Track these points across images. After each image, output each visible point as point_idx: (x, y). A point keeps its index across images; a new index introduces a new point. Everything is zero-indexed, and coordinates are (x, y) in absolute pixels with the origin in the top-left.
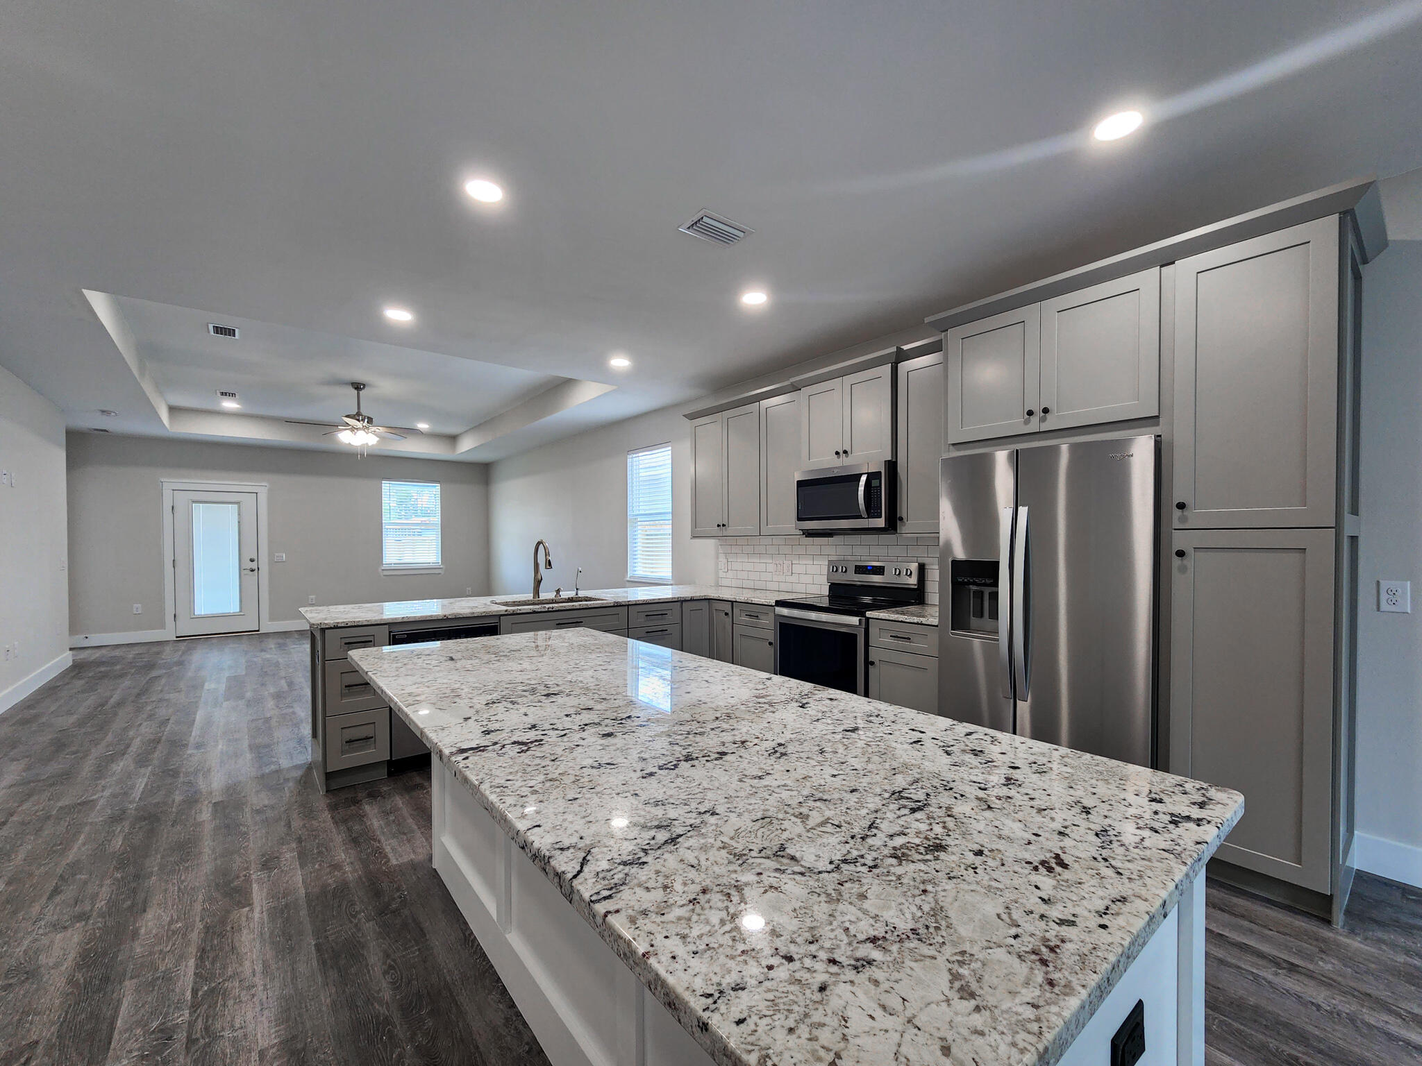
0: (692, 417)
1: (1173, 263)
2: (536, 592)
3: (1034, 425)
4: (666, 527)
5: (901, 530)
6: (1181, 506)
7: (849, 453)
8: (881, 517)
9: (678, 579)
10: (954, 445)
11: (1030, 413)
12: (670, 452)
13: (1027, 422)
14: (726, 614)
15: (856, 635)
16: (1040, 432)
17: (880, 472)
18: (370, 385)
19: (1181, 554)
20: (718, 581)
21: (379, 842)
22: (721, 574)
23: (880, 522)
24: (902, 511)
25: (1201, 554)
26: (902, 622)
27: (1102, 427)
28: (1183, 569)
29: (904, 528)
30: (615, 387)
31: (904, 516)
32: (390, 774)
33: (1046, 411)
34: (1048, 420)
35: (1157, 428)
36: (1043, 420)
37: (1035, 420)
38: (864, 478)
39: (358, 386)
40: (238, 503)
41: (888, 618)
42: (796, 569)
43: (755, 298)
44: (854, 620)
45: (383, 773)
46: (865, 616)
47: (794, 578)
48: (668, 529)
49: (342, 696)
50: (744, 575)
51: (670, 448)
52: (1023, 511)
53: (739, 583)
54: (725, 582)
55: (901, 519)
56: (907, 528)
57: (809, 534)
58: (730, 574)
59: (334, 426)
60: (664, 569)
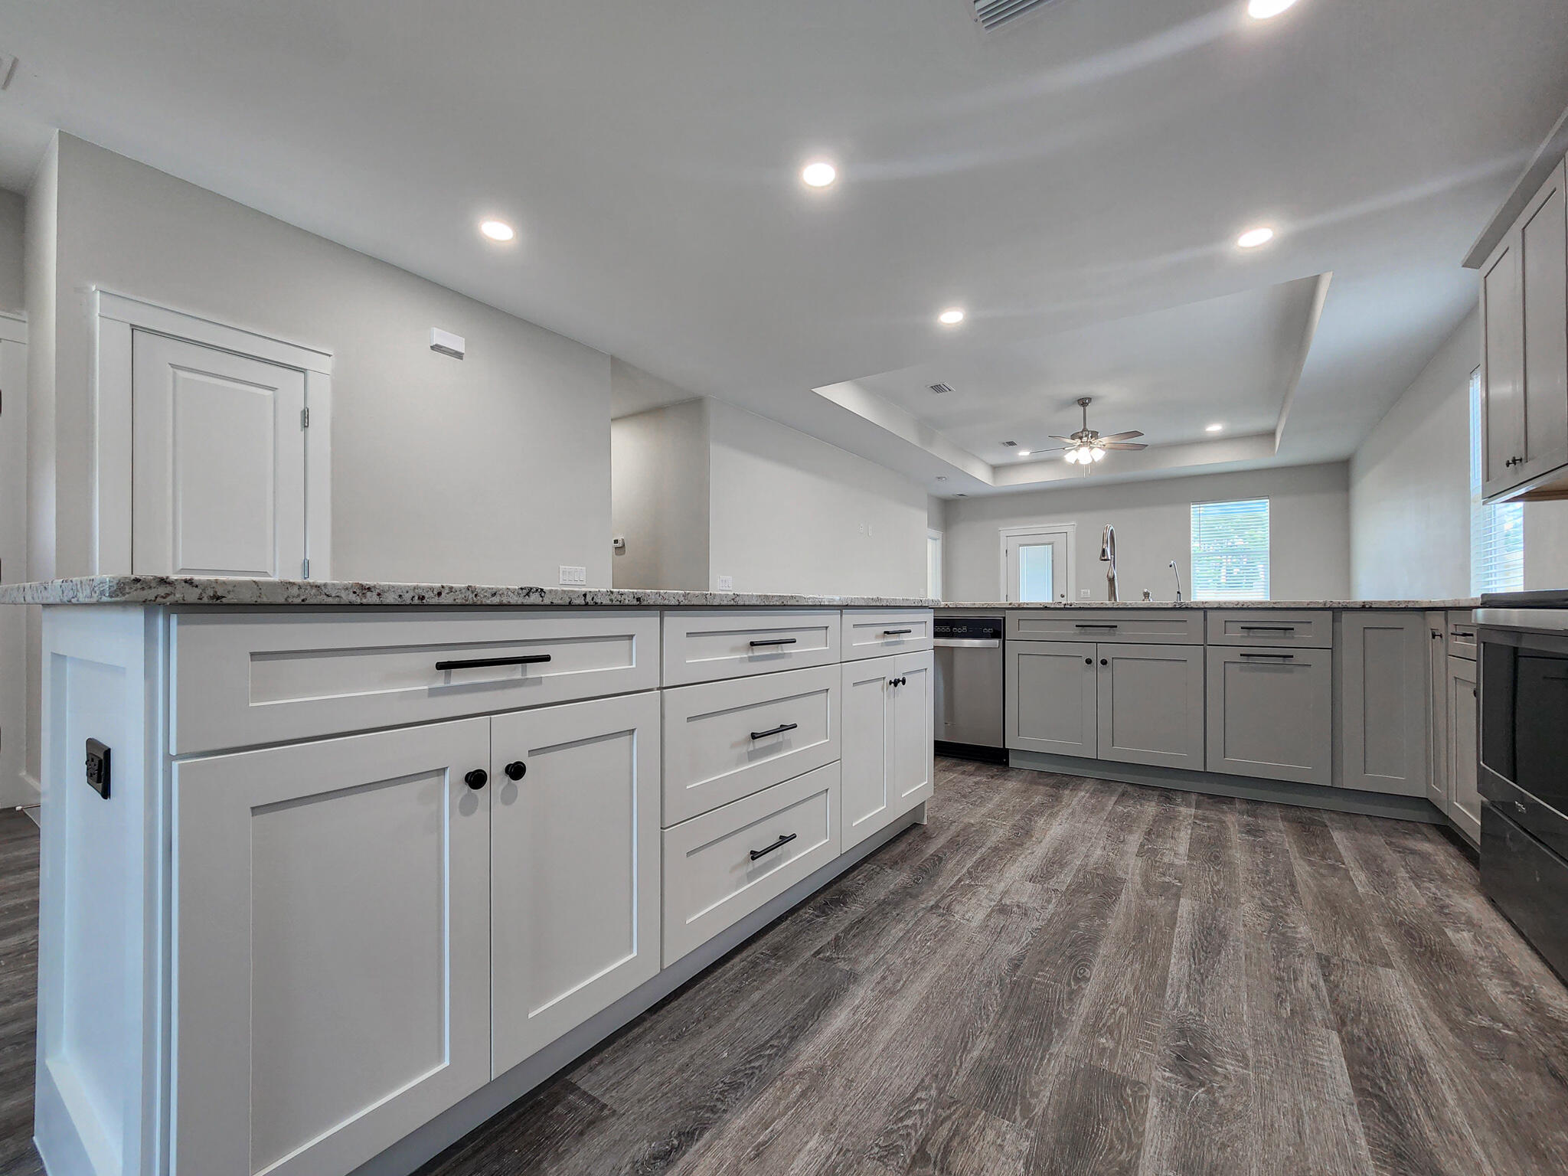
40: (1052, 544)
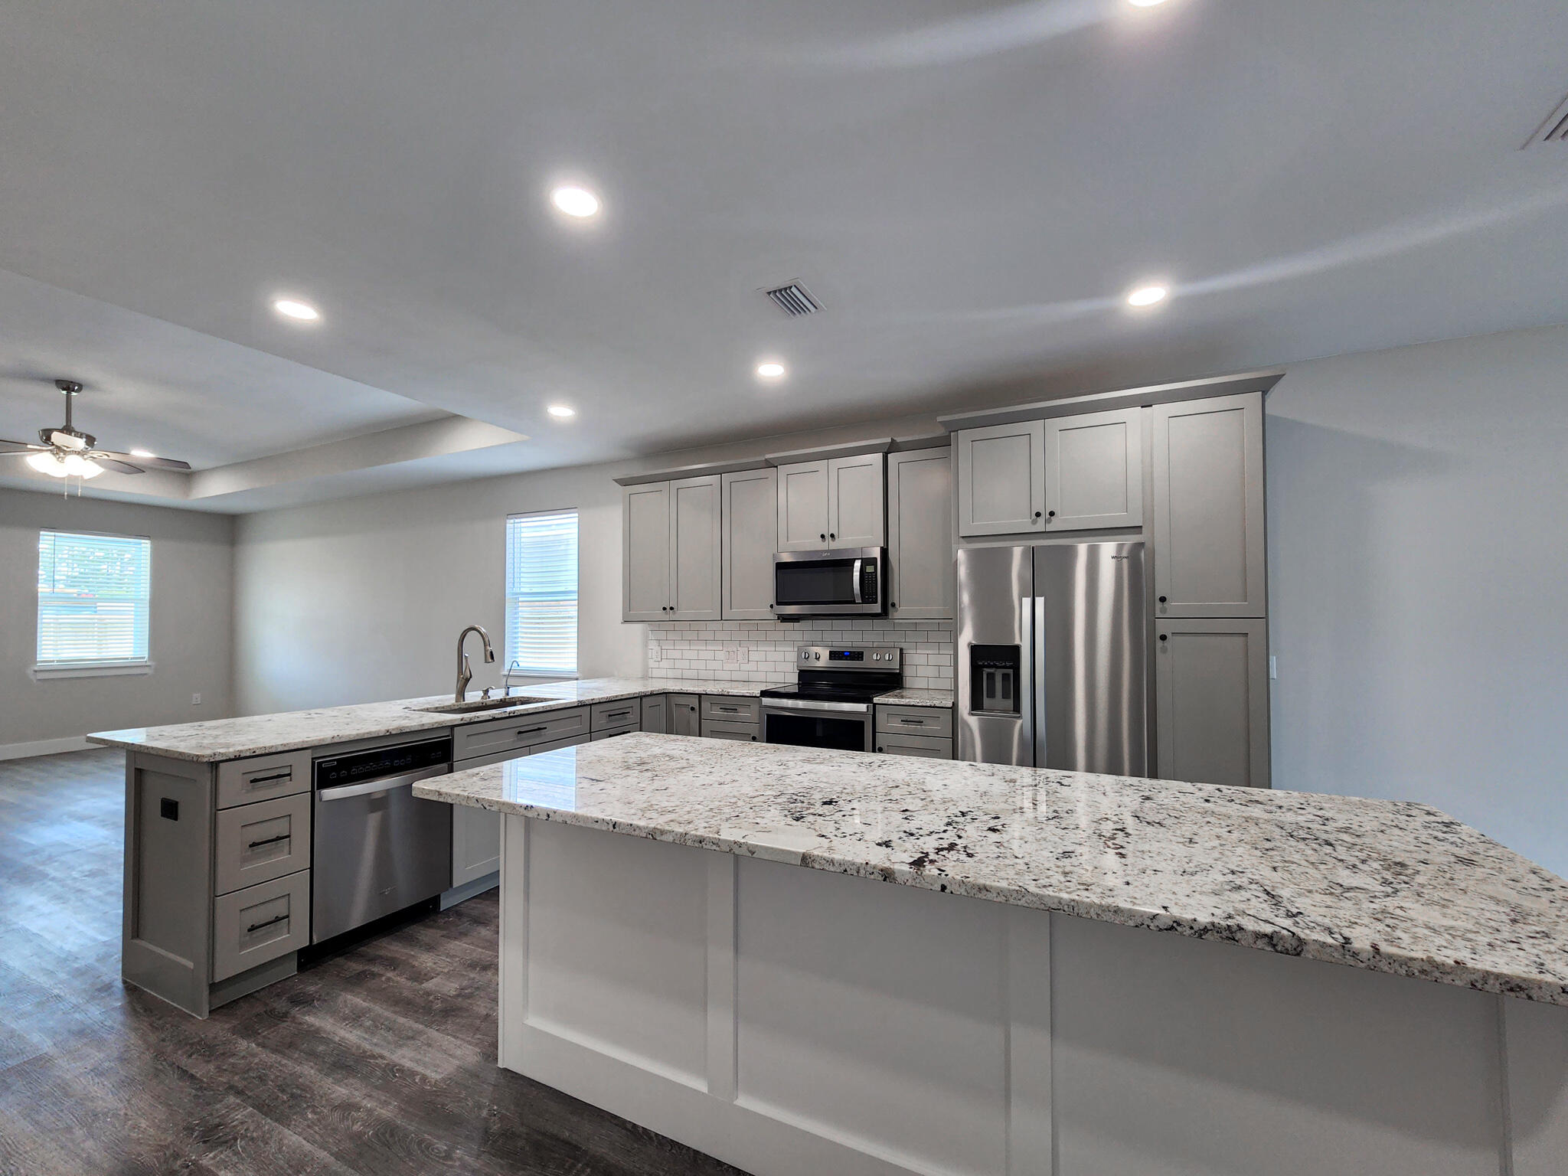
0: (625, 482)
1: (1151, 406)
2: (461, 694)
3: (1040, 526)
4: (570, 608)
5: (893, 615)
6: (1163, 599)
7: (836, 536)
8: (876, 602)
9: (587, 670)
10: (963, 537)
11: (1038, 515)
12: (576, 520)
13: (1034, 522)
14: (693, 709)
15: (863, 723)
16: (1045, 532)
17: (876, 558)
18: (91, 387)
19: (1163, 638)
20: (647, 672)
21: (382, 1057)
22: (652, 664)
23: (877, 608)
24: (895, 596)
25: (1178, 638)
26: (913, 706)
27: (1097, 532)
28: (1164, 650)
29: (895, 614)
30: (526, 437)
31: (896, 602)
32: (301, 968)
33: (1052, 514)
34: (1053, 522)
35: (1141, 536)
36: (1047, 521)
37: (1041, 520)
38: (858, 564)
39: (68, 386)
41: (898, 703)
42: (754, 656)
43: (771, 371)
44: (862, 707)
45: (292, 968)
46: (872, 703)
47: (752, 666)
48: (573, 611)
49: (245, 860)
50: (685, 664)
51: (577, 515)
52: (1040, 601)
53: (678, 674)
54: (656, 673)
55: (893, 605)
56: (897, 614)
57: (784, 618)
58: (664, 664)
59: (20, 446)
60: (567, 660)
